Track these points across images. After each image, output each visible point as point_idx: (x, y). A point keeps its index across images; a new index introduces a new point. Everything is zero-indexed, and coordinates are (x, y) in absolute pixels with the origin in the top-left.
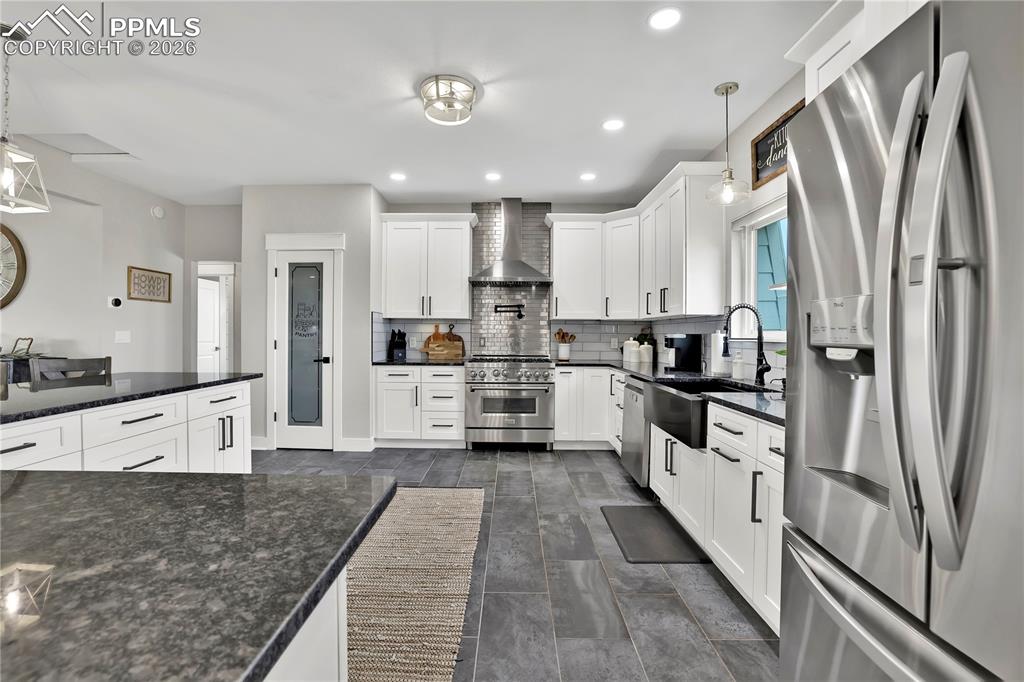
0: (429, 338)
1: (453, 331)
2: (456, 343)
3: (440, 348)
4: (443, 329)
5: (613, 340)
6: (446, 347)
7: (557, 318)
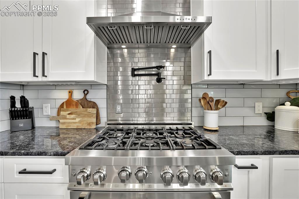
0: (62, 106)
1: (89, 97)
2: (90, 110)
3: (72, 116)
4: (78, 95)
5: (257, 104)
6: (79, 115)
7: (211, 78)
